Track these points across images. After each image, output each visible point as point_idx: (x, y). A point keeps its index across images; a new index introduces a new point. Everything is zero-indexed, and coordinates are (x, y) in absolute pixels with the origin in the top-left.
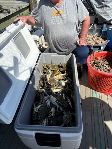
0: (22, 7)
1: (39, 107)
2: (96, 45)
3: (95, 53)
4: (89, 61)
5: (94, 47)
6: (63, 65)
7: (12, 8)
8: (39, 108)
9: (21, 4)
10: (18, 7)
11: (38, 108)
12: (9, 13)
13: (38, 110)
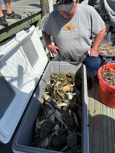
0: (34, 12)
1: (41, 122)
2: (109, 55)
3: (107, 65)
4: (101, 73)
5: (107, 57)
6: (72, 75)
7: (24, 13)
8: (42, 124)
9: (33, 9)
10: (30, 12)
11: (40, 124)
12: (20, 18)
13: (41, 126)
